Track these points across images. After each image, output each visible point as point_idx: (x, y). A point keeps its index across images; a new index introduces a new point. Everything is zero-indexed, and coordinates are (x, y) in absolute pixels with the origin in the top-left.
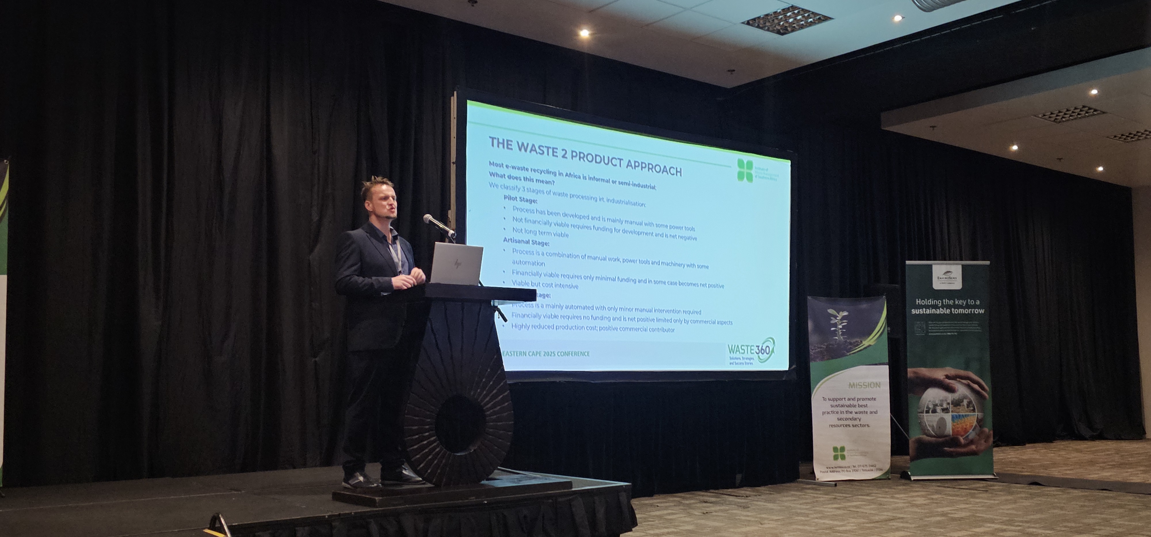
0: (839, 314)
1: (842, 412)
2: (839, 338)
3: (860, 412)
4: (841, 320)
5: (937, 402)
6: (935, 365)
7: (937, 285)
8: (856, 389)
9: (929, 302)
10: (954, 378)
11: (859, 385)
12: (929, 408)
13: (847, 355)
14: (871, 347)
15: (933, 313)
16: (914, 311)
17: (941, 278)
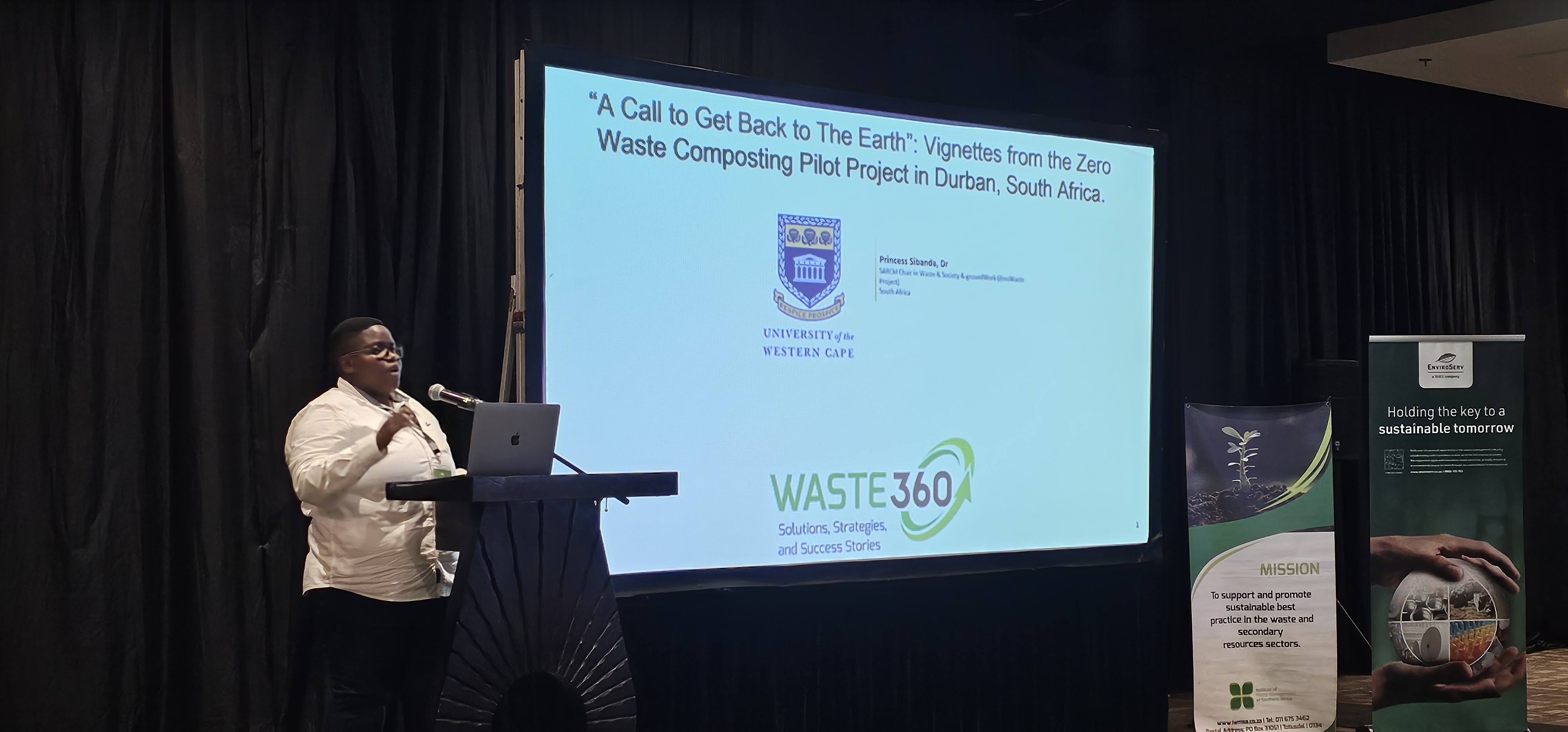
0: (1243, 438)
1: (1247, 620)
2: (1244, 481)
3: (1281, 620)
4: (1248, 446)
5: (1424, 600)
6: (1422, 530)
7: (1427, 381)
8: (1273, 575)
9: (1412, 412)
10: (1458, 553)
11: (1279, 569)
12: (1410, 611)
13: (1259, 513)
14: (1303, 495)
15: (1418, 432)
16: (1382, 430)
17: (1434, 367)
